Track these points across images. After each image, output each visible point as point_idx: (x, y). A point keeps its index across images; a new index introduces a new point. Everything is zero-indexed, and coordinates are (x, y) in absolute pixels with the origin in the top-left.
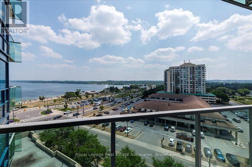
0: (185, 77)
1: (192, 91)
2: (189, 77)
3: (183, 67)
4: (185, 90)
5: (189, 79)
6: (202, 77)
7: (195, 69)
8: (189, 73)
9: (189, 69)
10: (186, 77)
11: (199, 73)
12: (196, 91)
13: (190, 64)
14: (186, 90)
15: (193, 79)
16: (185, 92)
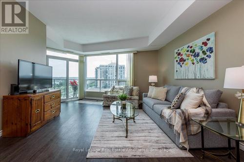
0: (111, 74)
3: (110, 66)
6: (123, 74)
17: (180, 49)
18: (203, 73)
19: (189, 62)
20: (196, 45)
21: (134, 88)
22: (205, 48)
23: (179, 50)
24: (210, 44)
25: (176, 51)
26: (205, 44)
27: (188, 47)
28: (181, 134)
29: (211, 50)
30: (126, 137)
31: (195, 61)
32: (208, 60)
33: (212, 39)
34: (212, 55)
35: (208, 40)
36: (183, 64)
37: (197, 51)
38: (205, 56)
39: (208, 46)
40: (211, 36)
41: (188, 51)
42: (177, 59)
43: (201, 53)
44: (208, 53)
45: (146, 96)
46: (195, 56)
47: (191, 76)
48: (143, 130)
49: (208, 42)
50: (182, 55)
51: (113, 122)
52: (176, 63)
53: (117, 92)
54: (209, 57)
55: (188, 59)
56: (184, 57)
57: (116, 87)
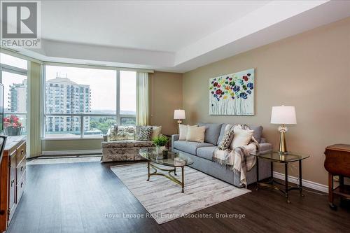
0: (57, 102)
1: (69, 126)
2: (65, 103)
3: (54, 84)
4: (57, 126)
5: (65, 106)
6: (85, 104)
7: (75, 90)
8: (65, 96)
9: (65, 89)
10: (60, 103)
11: (82, 97)
12: (75, 126)
13: (66, 79)
14: (60, 127)
15: (72, 107)
16: (57, 130)
17: (217, 78)
18: (243, 109)
19: (228, 95)
20: (236, 78)
21: (155, 128)
22: (246, 83)
23: (215, 80)
24: (251, 80)
25: (212, 80)
26: (246, 78)
27: (227, 78)
28: (242, 172)
29: (251, 85)
30: (183, 192)
31: (235, 96)
32: (249, 95)
33: (252, 75)
34: (252, 91)
35: (249, 75)
36: (221, 97)
37: (238, 84)
38: (246, 92)
39: (249, 81)
40: (251, 71)
41: (227, 83)
42: (213, 90)
43: (241, 87)
44: (249, 89)
45: (177, 139)
46: (235, 89)
47: (230, 112)
48: (193, 181)
49: (248, 77)
50: (219, 86)
51: (148, 180)
52: (211, 96)
53: (124, 136)
54: (250, 93)
55: (227, 92)
56: (223, 89)
57: (120, 127)
